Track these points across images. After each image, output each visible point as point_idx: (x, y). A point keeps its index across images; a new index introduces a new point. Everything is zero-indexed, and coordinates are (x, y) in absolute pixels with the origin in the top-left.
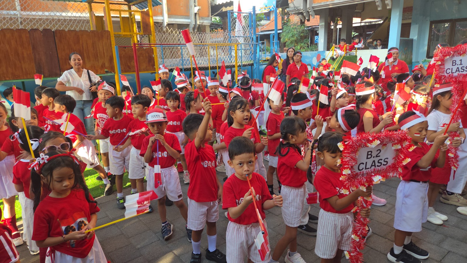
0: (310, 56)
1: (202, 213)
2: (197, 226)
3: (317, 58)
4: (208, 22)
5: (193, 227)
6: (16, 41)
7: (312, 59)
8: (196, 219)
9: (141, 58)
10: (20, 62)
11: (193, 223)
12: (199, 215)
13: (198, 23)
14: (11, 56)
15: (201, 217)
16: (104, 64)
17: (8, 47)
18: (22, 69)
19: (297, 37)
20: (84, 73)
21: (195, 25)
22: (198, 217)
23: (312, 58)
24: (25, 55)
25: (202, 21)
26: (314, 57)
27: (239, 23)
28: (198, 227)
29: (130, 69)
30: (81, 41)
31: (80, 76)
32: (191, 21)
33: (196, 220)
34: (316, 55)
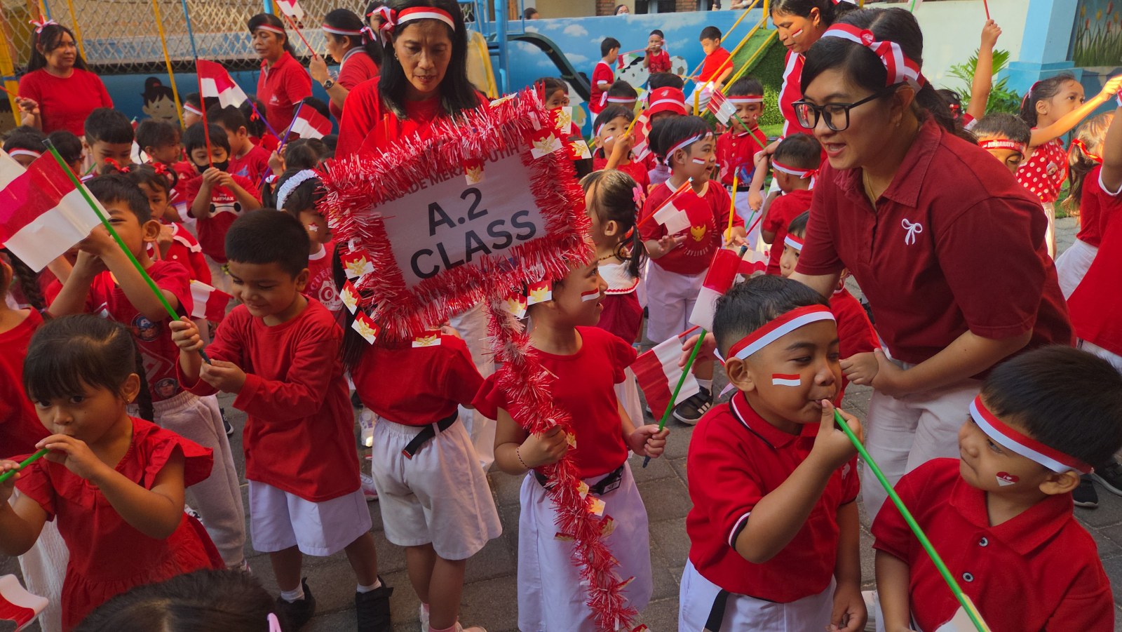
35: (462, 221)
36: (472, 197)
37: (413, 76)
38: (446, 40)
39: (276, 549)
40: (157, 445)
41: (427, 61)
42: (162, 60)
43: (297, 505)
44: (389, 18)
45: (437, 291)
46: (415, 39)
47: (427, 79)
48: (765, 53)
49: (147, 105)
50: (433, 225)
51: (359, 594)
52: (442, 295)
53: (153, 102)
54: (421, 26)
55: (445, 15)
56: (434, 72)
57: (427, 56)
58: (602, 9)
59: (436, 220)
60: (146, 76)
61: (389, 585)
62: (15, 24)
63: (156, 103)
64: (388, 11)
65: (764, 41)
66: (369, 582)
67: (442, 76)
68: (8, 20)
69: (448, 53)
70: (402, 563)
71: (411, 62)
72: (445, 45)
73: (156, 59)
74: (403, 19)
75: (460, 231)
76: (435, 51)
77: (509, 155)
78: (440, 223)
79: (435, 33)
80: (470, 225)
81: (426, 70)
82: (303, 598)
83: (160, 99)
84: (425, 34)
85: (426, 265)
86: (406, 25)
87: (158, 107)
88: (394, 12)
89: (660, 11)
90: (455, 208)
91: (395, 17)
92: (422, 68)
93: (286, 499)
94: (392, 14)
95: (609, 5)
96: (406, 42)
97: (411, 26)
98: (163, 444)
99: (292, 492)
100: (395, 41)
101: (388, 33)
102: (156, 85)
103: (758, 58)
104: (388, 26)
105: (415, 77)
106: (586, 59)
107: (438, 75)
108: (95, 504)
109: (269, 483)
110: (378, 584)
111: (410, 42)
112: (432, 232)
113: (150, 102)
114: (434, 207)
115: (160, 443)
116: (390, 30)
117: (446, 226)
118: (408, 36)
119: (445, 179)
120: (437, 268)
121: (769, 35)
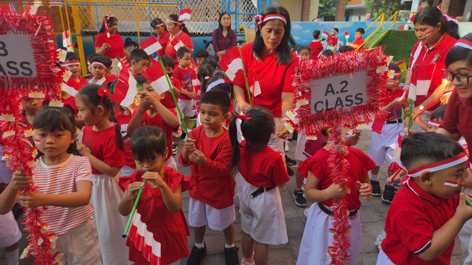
35: (338, 92)
36: (344, 84)
37: (267, 42)
38: (282, 28)
39: (199, 226)
40: (174, 176)
41: (274, 36)
42: (136, 31)
43: (210, 210)
44: (260, 19)
45: (320, 119)
46: (270, 27)
47: (274, 44)
48: (381, 40)
49: (125, 49)
50: (327, 92)
51: (226, 249)
52: (321, 120)
53: (128, 47)
54: (273, 22)
55: (283, 17)
56: (276, 41)
57: (274, 34)
58: (303, 19)
59: (329, 90)
60: (126, 37)
61: (237, 247)
62: (83, 14)
63: (129, 48)
64: (260, 16)
65: (381, 35)
66: (230, 244)
67: (279, 42)
68: (80, 13)
69: (283, 33)
70: (240, 238)
71: (267, 37)
72: (282, 30)
73: (133, 30)
74: (265, 20)
75: (336, 96)
76: (277, 32)
77: (363, 71)
78: (330, 92)
79: (279, 25)
80: (340, 95)
81: (273, 40)
82: (204, 247)
83: (131, 46)
84: (274, 25)
85: (320, 107)
86: (267, 21)
87: (129, 49)
88: (263, 17)
89: (325, 21)
90: (337, 87)
91: (263, 19)
92: (271, 39)
93: (205, 207)
94: (262, 18)
95: (307, 17)
96: (266, 29)
97: (269, 22)
98: (176, 176)
99: (209, 204)
100: (261, 29)
101: (259, 26)
102: (129, 41)
103: (378, 42)
104: (259, 23)
105: (268, 43)
106: (301, 39)
107: (277, 43)
108: (153, 196)
109: (200, 200)
110: (233, 245)
111: (267, 28)
112: (326, 95)
113: (127, 47)
114: (330, 85)
115: (175, 175)
116: (260, 25)
117: (331, 93)
118: (267, 26)
119: (337, 75)
120: (323, 109)
121: (383, 32)
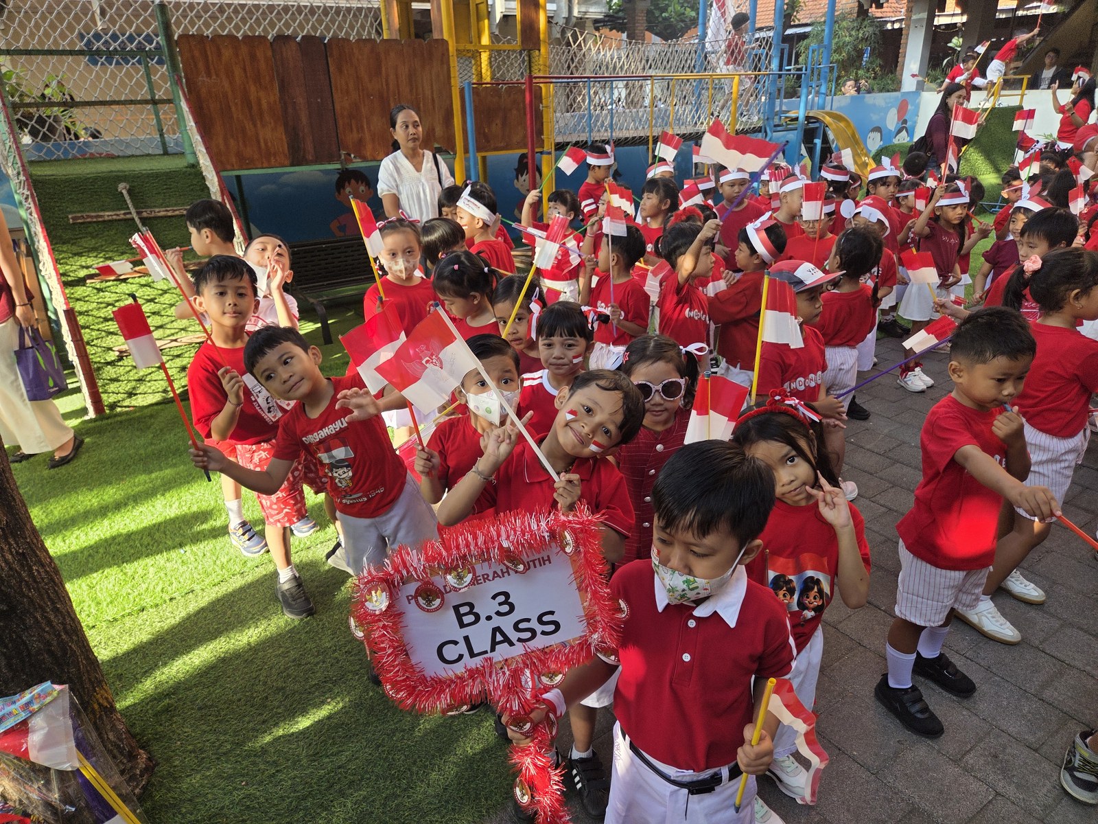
0: (883, 104)
1: (952, 584)
2: (928, 614)
3: (899, 112)
4: (599, 10)
5: (918, 615)
6: (245, 70)
7: (886, 114)
8: (931, 594)
9: (515, 112)
10: (255, 126)
11: (919, 606)
12: (942, 586)
13: (576, 13)
14: (233, 109)
15: (946, 593)
16: (434, 129)
17: (226, 84)
18: (258, 142)
19: (849, 53)
20: (428, 162)
21: (568, 19)
22: (937, 590)
23: (887, 110)
24: (265, 105)
25: (583, 9)
26: (891, 107)
27: (719, 14)
28: (933, 619)
29: (488, 142)
30: (383, 69)
31: (418, 168)
32: (558, 7)
33: (930, 597)
34: (898, 103)
